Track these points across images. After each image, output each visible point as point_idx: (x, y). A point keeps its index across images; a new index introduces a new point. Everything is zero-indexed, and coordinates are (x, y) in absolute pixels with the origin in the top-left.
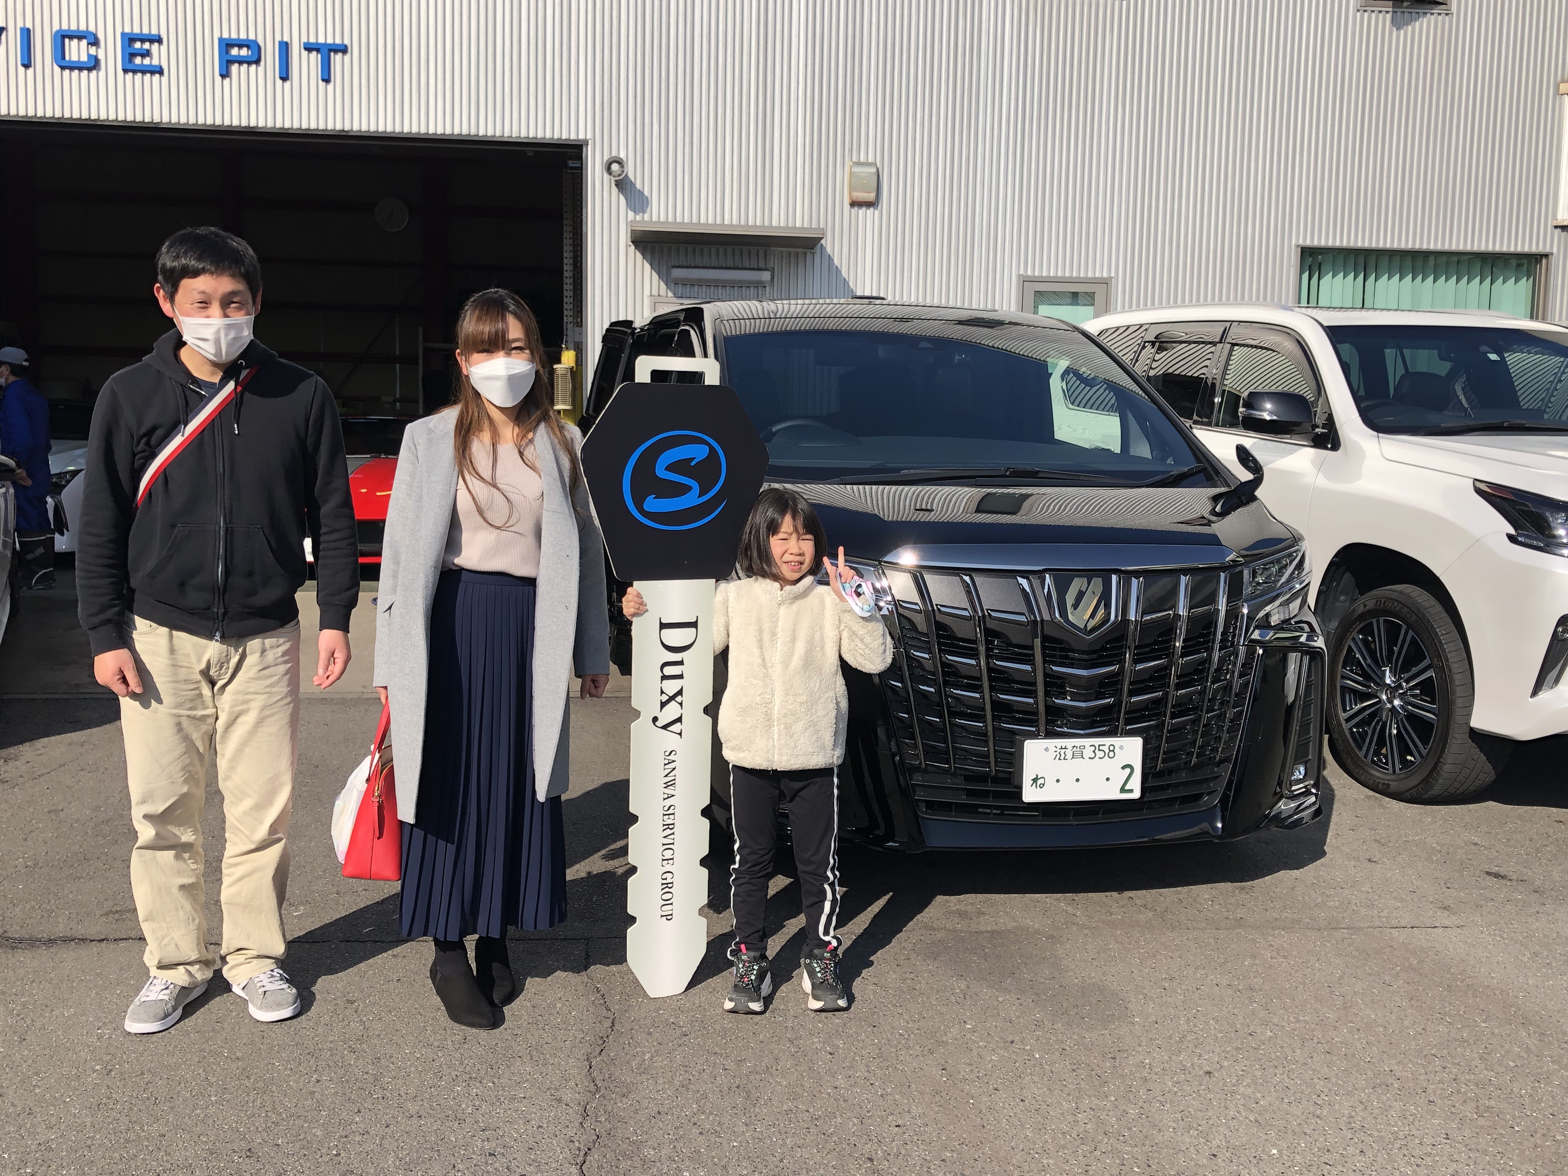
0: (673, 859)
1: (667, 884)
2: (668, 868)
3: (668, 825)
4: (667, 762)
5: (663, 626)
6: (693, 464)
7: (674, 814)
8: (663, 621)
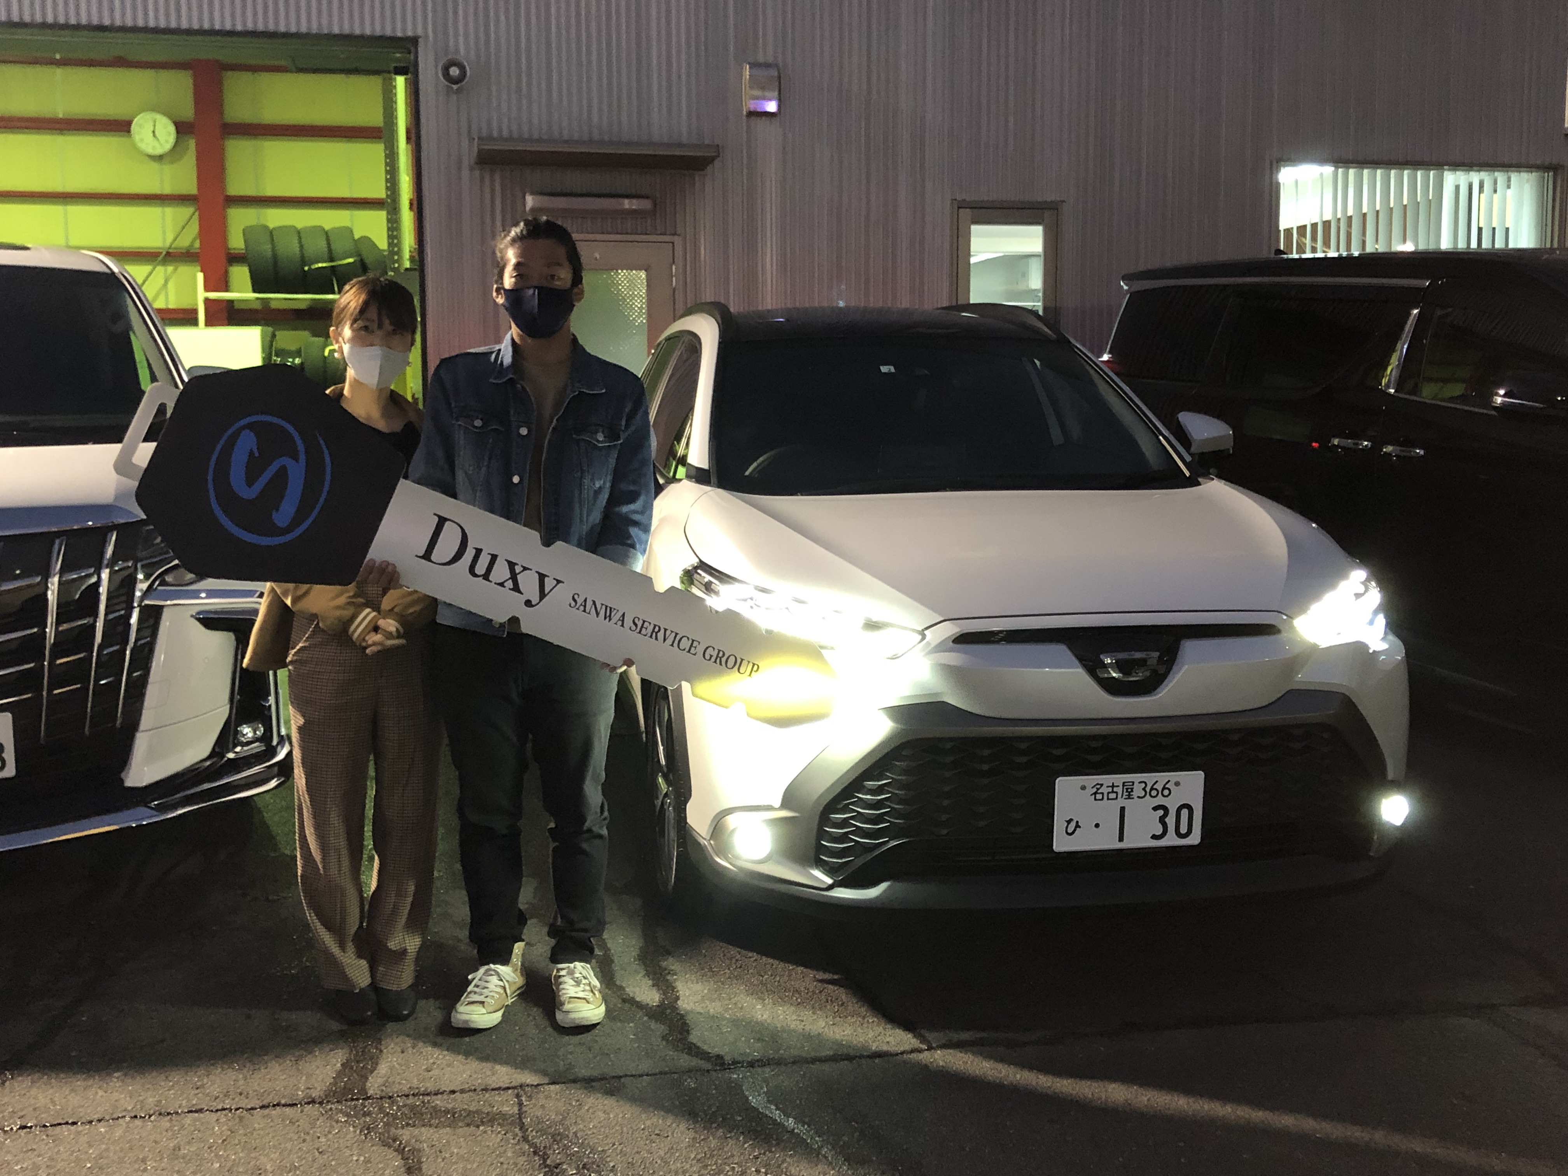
0: (693, 641)
2: (700, 649)
3: (653, 631)
4: (582, 608)
5: (427, 556)
6: (257, 454)
7: (644, 622)
8: (423, 554)
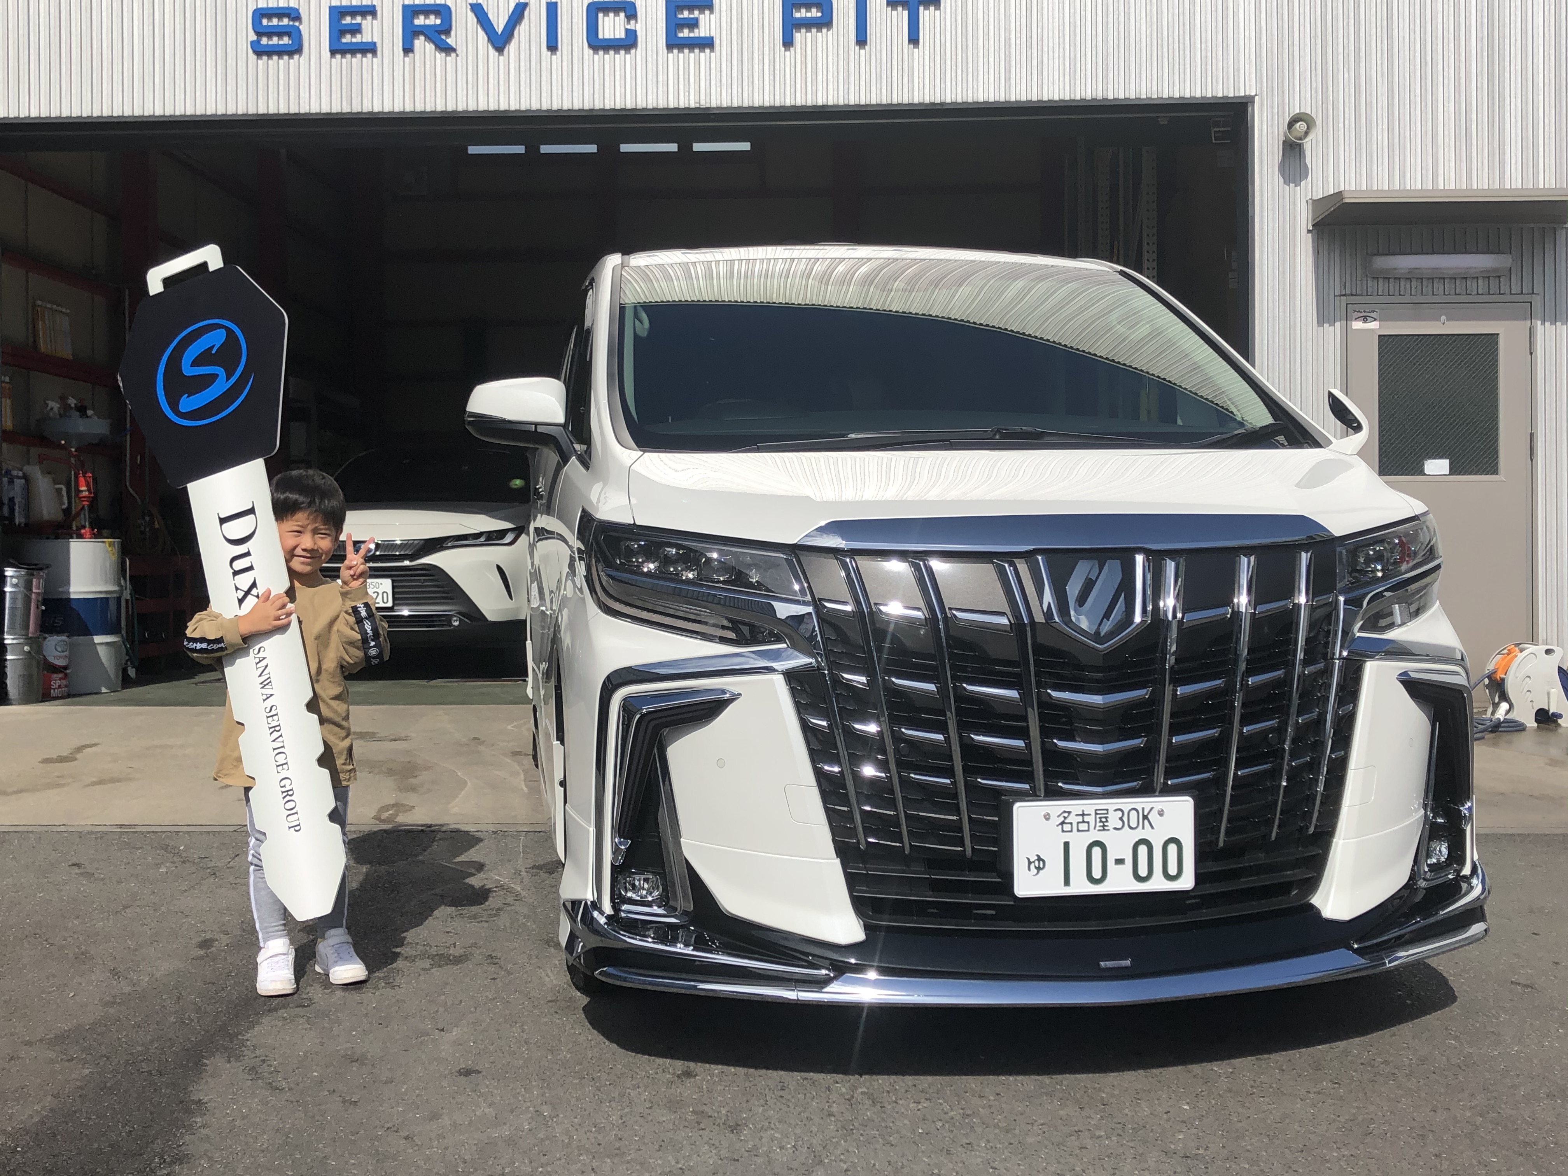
0: (287, 763)
1: (287, 791)
2: (284, 774)
3: (275, 727)
4: (257, 660)
5: (223, 521)
6: (215, 351)
7: (277, 714)
8: (222, 516)
